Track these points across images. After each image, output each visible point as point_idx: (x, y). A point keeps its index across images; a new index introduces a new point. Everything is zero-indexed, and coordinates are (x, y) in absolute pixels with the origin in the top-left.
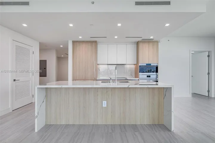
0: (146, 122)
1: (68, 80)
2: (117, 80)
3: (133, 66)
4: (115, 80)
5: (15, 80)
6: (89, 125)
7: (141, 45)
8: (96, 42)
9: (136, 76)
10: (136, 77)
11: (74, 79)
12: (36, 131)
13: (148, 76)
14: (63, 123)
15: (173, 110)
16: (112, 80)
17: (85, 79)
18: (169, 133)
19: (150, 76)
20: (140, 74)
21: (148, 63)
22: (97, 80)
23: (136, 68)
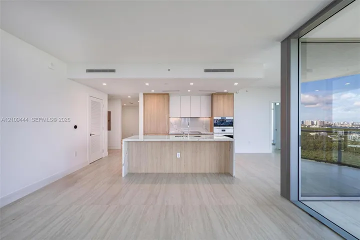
0: (214, 170)
1: (139, 135)
2: (190, 134)
3: (209, 119)
4: (187, 134)
5: (91, 135)
6: (165, 173)
7: (215, 98)
8: (168, 94)
9: (212, 130)
10: (210, 132)
11: (145, 134)
12: (123, 176)
13: (222, 131)
14: (143, 171)
15: (234, 159)
16: (185, 134)
17: (156, 134)
18: (231, 177)
19: (225, 131)
20: (215, 127)
21: (223, 117)
22: (169, 135)
23: (211, 122)
